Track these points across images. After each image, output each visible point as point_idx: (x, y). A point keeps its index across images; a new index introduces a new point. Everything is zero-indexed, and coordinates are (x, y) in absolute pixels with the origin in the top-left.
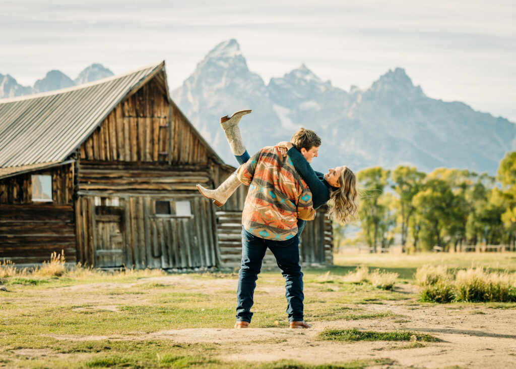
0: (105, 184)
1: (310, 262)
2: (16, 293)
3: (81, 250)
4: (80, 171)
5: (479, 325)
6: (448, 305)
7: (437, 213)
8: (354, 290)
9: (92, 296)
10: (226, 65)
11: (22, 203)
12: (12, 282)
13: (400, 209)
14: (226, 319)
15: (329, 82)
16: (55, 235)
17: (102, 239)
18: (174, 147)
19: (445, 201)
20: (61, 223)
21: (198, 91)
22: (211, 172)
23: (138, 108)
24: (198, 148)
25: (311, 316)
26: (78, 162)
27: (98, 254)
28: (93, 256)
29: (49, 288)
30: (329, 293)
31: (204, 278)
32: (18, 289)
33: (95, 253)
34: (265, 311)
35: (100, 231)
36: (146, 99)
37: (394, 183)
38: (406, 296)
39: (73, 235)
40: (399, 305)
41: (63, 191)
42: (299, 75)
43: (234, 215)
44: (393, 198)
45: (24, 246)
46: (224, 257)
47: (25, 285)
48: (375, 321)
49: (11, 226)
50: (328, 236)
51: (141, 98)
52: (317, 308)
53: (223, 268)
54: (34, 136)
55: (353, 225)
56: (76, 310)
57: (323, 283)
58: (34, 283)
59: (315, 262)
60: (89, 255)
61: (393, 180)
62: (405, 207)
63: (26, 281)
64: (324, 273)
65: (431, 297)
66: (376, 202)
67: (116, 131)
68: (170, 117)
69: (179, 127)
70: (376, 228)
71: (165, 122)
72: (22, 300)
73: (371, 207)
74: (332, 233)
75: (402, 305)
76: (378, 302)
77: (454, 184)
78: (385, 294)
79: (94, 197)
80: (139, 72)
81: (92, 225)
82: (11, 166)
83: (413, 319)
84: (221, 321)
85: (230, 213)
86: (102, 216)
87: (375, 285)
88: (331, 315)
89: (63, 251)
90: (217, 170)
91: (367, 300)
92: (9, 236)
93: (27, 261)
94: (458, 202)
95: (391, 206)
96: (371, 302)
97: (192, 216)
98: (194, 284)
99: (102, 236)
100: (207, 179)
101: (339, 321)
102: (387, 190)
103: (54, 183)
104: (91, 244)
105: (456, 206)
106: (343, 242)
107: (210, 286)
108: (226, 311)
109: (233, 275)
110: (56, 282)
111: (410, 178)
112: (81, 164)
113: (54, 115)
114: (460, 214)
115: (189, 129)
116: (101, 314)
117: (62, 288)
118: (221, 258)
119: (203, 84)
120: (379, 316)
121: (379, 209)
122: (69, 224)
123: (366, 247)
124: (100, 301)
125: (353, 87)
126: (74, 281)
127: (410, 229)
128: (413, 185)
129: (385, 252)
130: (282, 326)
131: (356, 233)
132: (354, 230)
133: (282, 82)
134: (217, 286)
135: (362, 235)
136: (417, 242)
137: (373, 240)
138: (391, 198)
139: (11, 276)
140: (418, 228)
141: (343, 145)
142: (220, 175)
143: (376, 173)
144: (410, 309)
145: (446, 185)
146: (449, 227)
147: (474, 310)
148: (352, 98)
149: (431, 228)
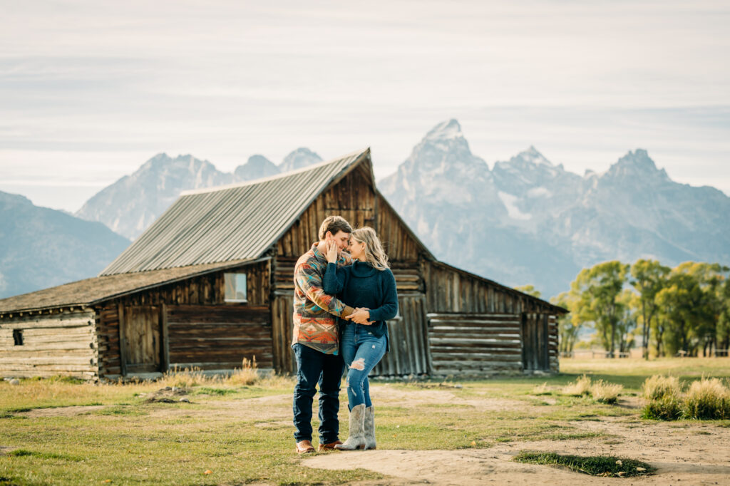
1: (533, 369)
2: (198, 405)
3: (278, 355)
4: (278, 268)
5: (699, 448)
6: (672, 423)
7: (682, 313)
8: (572, 403)
9: (281, 409)
10: (446, 149)
11: (214, 303)
12: (197, 392)
13: (641, 308)
14: (421, 438)
15: (561, 166)
16: (249, 339)
19: (692, 299)
20: (257, 326)
21: (414, 177)
22: (422, 270)
23: (341, 199)
24: (407, 243)
25: (515, 435)
26: (275, 259)
28: (291, 362)
29: (236, 399)
30: (543, 408)
31: (408, 388)
32: (203, 400)
34: (465, 428)
36: (349, 190)
37: (633, 278)
38: (628, 411)
39: (269, 339)
40: (616, 422)
41: (258, 291)
42: (527, 158)
43: (448, 317)
44: (633, 295)
45: (215, 351)
46: (436, 363)
47: (211, 395)
48: (584, 442)
49: (201, 329)
50: (552, 340)
51: (344, 189)
52: (523, 426)
53: (435, 375)
54: (228, 231)
55: (587, 325)
56: (260, 425)
57: (540, 395)
58: (221, 392)
59: (538, 369)
60: (287, 360)
61: (632, 276)
62: (647, 305)
63: (213, 391)
64: (542, 384)
65: (655, 413)
66: (613, 300)
68: (376, 209)
69: (386, 220)
70: (614, 329)
71: (370, 214)
72: (204, 413)
73: (607, 306)
74: (557, 337)
75: (620, 422)
76: (595, 418)
77: (703, 279)
78: (605, 409)
80: (341, 160)
82: (203, 264)
83: (627, 439)
84: (414, 440)
85: (442, 315)
87: (595, 398)
88: (537, 434)
89: (254, 357)
90: (428, 267)
91: (583, 417)
92: (200, 339)
93: (219, 367)
94: (707, 300)
95: (630, 305)
96: (587, 418)
97: (401, 319)
98: (394, 396)
100: (417, 278)
101: (544, 442)
102: (626, 287)
103: (249, 282)
105: (705, 304)
106: (576, 345)
107: (412, 398)
108: (422, 428)
109: (440, 385)
110: (246, 392)
111: (653, 274)
112: (278, 261)
113: (250, 207)
114: (710, 313)
115: (397, 222)
116: (285, 431)
117: (250, 400)
118: (432, 365)
119: (420, 170)
120: (589, 436)
121: (616, 308)
122: (266, 327)
123: (602, 351)
125: (588, 171)
126: (266, 390)
127: (652, 330)
128: (656, 281)
129: (625, 356)
130: (479, 446)
131: (591, 334)
132: (589, 331)
133: (508, 166)
134: (420, 398)
135: (598, 336)
136: (661, 345)
137: (610, 343)
138: (631, 294)
139: (198, 385)
140: (661, 330)
141: (576, 237)
142: (432, 274)
143: (613, 268)
144: (628, 427)
145: (693, 281)
146: (697, 328)
147: (700, 430)
148: (587, 184)
149: (677, 330)
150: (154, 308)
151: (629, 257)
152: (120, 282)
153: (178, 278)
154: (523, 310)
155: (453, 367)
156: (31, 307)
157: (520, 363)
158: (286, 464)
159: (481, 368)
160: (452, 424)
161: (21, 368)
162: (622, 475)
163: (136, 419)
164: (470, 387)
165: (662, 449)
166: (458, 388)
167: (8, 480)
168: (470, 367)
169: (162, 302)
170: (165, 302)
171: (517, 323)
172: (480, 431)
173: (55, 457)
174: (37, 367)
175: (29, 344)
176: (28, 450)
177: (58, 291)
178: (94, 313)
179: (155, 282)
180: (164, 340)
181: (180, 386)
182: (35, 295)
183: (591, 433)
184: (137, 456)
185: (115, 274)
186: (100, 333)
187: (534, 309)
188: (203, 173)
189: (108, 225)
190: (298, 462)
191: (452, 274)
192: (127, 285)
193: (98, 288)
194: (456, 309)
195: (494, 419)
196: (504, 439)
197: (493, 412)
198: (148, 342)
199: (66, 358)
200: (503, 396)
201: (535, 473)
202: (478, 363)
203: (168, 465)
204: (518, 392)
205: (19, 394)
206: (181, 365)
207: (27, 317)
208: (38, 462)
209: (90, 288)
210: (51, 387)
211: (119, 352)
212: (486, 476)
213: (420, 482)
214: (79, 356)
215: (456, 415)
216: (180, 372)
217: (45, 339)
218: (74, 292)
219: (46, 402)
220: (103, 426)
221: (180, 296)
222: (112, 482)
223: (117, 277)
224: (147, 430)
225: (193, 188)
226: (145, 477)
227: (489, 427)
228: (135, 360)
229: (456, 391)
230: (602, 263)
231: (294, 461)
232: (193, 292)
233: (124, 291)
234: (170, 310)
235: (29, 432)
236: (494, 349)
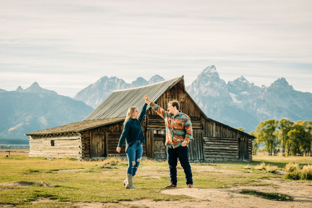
0: (158, 125)
1: (242, 159)
2: (120, 170)
3: (148, 152)
4: (148, 119)
5: (309, 191)
6: (297, 181)
7: (298, 140)
8: (259, 172)
9: (150, 172)
10: (210, 76)
12: (119, 165)
13: (282, 137)
14: (203, 184)
15: (253, 84)
17: (157, 147)
18: (187, 111)
19: (301, 135)
21: (198, 86)
22: (202, 121)
23: (172, 94)
24: (196, 111)
25: (239, 184)
26: (148, 116)
27: (155, 154)
28: (153, 154)
30: (248, 174)
31: (197, 165)
32: (121, 168)
33: (154, 153)
34: (220, 181)
35: (156, 144)
36: (176, 91)
37: (280, 126)
38: (280, 176)
39: (145, 145)
40: (276, 180)
42: (240, 80)
43: (211, 139)
46: (206, 156)
47: (124, 166)
48: (265, 187)
50: (250, 148)
51: (173, 91)
52: (241, 180)
53: (206, 160)
55: (262, 143)
56: (143, 178)
57: (246, 169)
59: (244, 159)
60: (151, 154)
61: (279, 125)
62: (284, 136)
63: (125, 164)
64: (247, 165)
65: (291, 177)
66: (272, 134)
67: (163, 103)
68: (185, 98)
69: (189, 102)
70: (272, 145)
71: (183, 100)
73: (270, 136)
74: (252, 147)
75: (278, 180)
76: (268, 178)
77: (306, 127)
78: (271, 175)
79: (154, 130)
80: (173, 80)
81: (153, 142)
82: (121, 117)
83: (281, 187)
84: (201, 184)
85: (209, 138)
86: (157, 138)
87: (267, 171)
88: (247, 183)
90: (204, 120)
91: (263, 178)
94: (307, 135)
95: (278, 136)
96: (265, 178)
97: (194, 139)
99: (157, 146)
100: (200, 124)
101: (250, 187)
102: (277, 129)
104: (152, 149)
105: (306, 137)
106: (258, 150)
107: (199, 169)
108: (204, 180)
109: (209, 164)
111: (287, 125)
112: (149, 117)
113: (138, 97)
114: (308, 140)
116: (153, 180)
119: (200, 84)
120: (267, 185)
121: (273, 137)
123: (268, 153)
124: (153, 174)
125: (263, 86)
126: (144, 165)
127: (286, 146)
128: (288, 127)
129: (276, 155)
130: (226, 187)
131: (263, 147)
132: (262, 145)
133: (233, 83)
134: (202, 169)
135: (266, 148)
136: (289, 151)
137: (270, 150)
138: (278, 132)
139: (119, 162)
140: (290, 145)
141: (258, 110)
142: (205, 123)
143: (272, 122)
144: (281, 182)
145: (302, 128)
146: (303, 145)
147: (308, 184)
148: (263, 90)
149: (296, 146)
150: (103, 133)
151: (278, 118)
152: (90, 123)
153: (112, 122)
154: (239, 137)
155: (212, 157)
156: (57, 132)
157: (238, 157)
158: (155, 192)
159: (223, 158)
160: (215, 179)
161: (53, 154)
162: (281, 200)
163: (98, 174)
164: (220, 165)
165: (295, 190)
166: (215, 165)
167: (53, 196)
168: (219, 158)
169: (106, 131)
170: (107, 131)
171: (237, 142)
172: (226, 182)
173: (70, 188)
174: (59, 154)
175: (57, 146)
176: (60, 185)
177: (67, 126)
178: (81, 135)
179: (103, 124)
180: (106, 145)
181: (112, 162)
182: (59, 128)
183: (267, 184)
184: (100, 188)
185: (88, 120)
186: (83, 142)
187: (243, 137)
188: (120, 83)
189: (85, 102)
190: (160, 192)
191: (213, 123)
192: (93, 124)
193: (82, 125)
194: (214, 136)
195: (230, 177)
196: (235, 185)
197: (230, 175)
198: (100, 146)
199: (70, 151)
200: (232, 169)
201: (248, 198)
202: (222, 156)
203: (112, 192)
204: (238, 168)
205: (54, 164)
206: (112, 154)
207: (56, 136)
208: (64, 189)
209: (79, 125)
210: (65, 162)
211: (89, 149)
212: (230, 199)
213: (206, 201)
214: (75, 150)
215: (216, 176)
216: (112, 157)
217: (62, 144)
218: (74, 127)
219: (63, 167)
220: (85, 177)
221: (112, 129)
222: (92, 198)
223: (89, 121)
224: (102, 178)
225: (116, 89)
226: (104, 196)
227: (229, 181)
228: (95, 152)
229: (215, 166)
230: (268, 120)
231: (158, 191)
232: (117, 128)
233: (92, 127)
234: (108, 134)
235: (59, 179)
236: (228, 151)
